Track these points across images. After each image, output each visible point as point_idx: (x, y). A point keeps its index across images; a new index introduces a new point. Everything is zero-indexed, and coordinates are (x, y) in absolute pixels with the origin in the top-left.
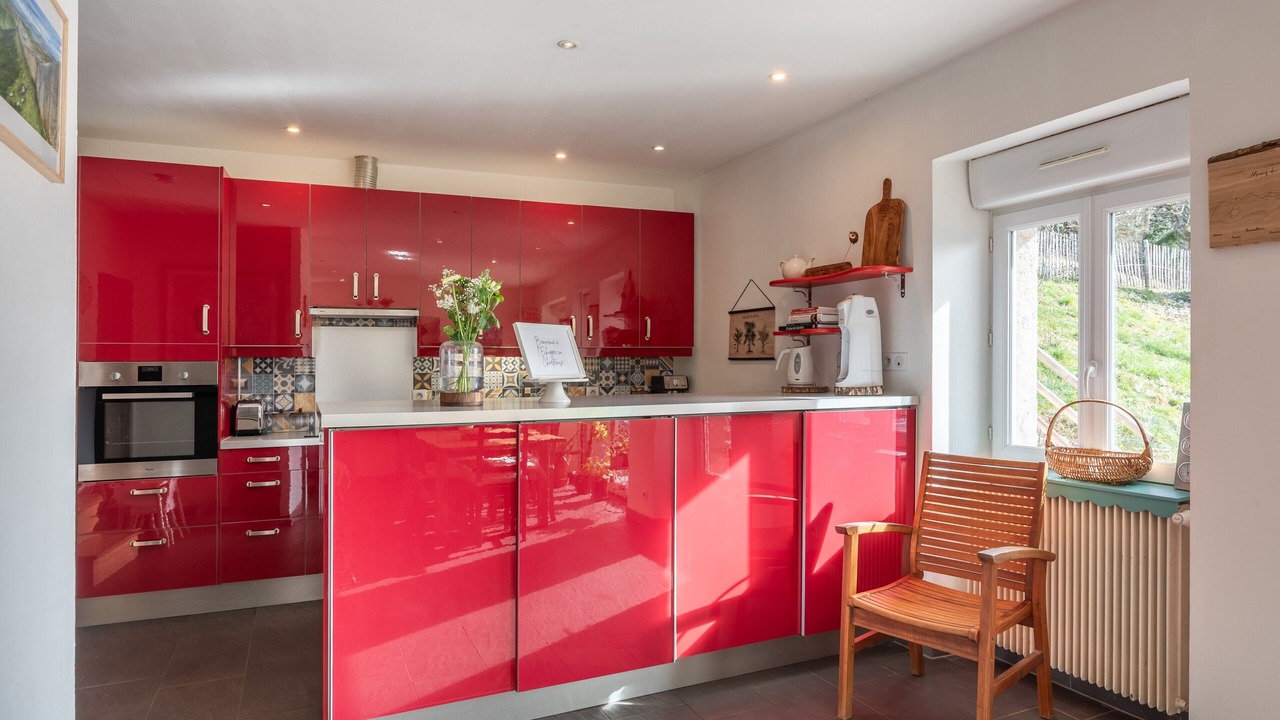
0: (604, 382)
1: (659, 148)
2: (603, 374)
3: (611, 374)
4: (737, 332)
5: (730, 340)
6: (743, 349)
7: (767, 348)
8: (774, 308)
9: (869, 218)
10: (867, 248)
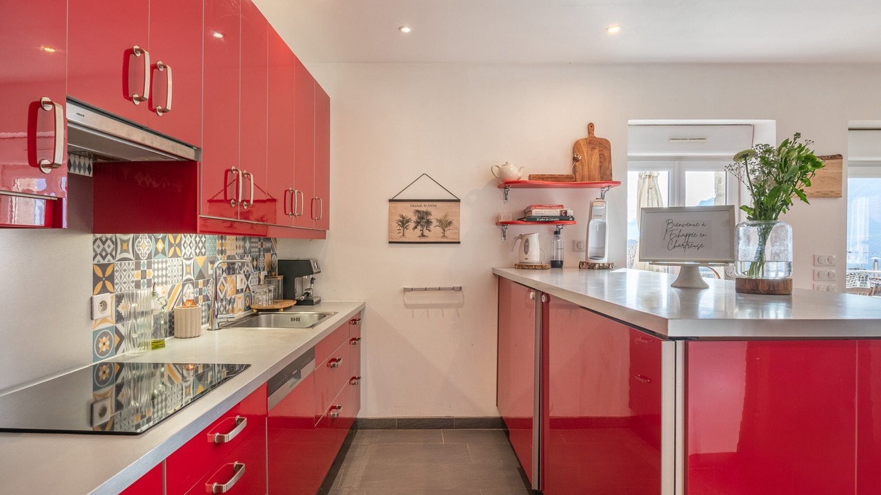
4: (401, 219)
5: (390, 225)
6: (412, 234)
7: (450, 234)
8: (458, 201)
9: (576, 147)
10: (580, 167)
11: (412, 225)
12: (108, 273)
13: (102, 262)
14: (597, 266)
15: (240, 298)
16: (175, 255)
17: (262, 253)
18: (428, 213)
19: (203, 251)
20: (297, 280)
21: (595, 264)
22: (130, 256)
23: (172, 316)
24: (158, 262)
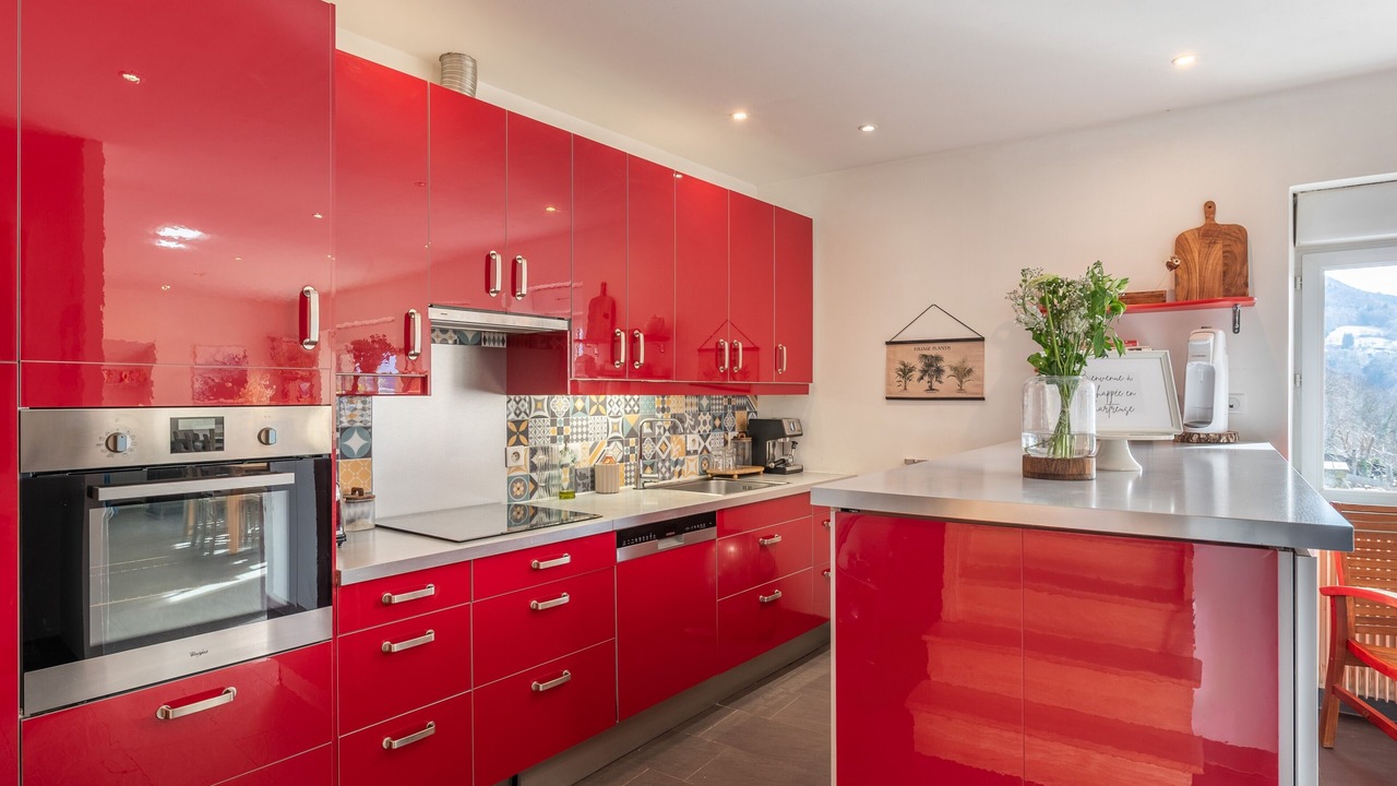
0: (702, 428)
1: (869, 128)
2: (702, 418)
3: (708, 417)
4: (902, 367)
5: (888, 376)
6: (917, 387)
7: (969, 387)
8: (982, 339)
9: (1181, 243)
10: (1185, 277)
11: (916, 374)
12: (522, 428)
13: (516, 418)
14: (1195, 438)
15: (691, 461)
16: (598, 413)
17: (730, 411)
18: (938, 359)
19: (636, 409)
20: (770, 443)
21: (1191, 435)
22: (546, 414)
23: (593, 470)
24: (577, 420)
